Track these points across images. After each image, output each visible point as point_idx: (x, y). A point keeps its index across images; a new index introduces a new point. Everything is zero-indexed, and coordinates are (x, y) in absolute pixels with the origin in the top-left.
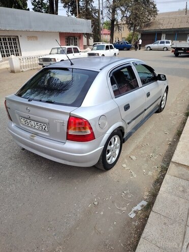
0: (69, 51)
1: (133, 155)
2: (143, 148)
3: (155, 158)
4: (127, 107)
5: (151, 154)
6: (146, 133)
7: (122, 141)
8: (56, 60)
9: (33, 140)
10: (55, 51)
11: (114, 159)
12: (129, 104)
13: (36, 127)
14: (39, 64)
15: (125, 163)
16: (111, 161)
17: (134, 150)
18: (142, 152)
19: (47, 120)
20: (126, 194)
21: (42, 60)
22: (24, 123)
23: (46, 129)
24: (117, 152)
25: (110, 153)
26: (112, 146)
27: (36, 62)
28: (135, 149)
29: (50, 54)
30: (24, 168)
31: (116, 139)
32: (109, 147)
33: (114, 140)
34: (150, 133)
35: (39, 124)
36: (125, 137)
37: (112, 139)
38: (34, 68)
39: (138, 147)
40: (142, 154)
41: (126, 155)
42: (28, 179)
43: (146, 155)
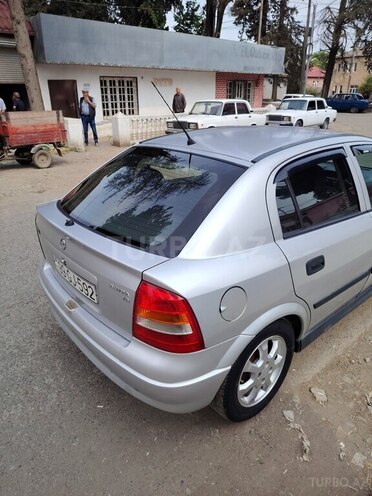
0: (228, 110)
1: (320, 386)
2: (351, 368)
4: (315, 265)
6: (368, 325)
7: (294, 346)
8: (199, 126)
9: (69, 313)
10: (202, 108)
11: (262, 395)
12: (322, 258)
13: (78, 287)
14: (167, 133)
15: (292, 407)
16: (253, 400)
17: (325, 371)
18: (347, 379)
19: (94, 279)
23: (94, 296)
24: (274, 379)
25: (250, 382)
26: (260, 363)
28: (330, 367)
29: (191, 114)
30: (58, 364)
31: (276, 345)
32: (248, 366)
33: (266, 347)
35: (82, 281)
36: (303, 336)
37: (263, 346)
39: (338, 365)
40: (344, 387)
41: (300, 382)
42: (55, 395)
43: (357, 393)
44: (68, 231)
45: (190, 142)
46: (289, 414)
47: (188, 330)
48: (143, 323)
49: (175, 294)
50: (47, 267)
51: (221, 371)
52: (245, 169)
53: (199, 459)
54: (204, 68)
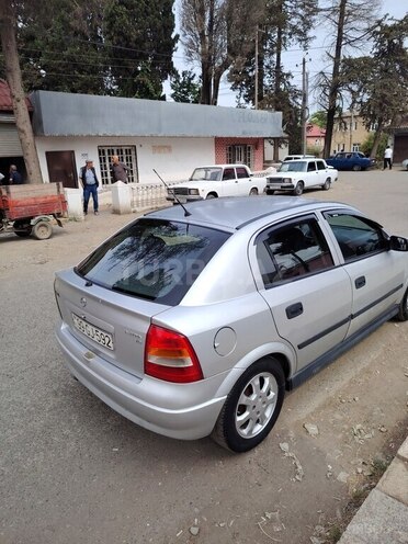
0: (228, 175)
1: (313, 422)
2: (342, 406)
3: (366, 436)
4: (294, 310)
5: (359, 426)
6: (359, 369)
7: (286, 386)
8: (200, 192)
9: (87, 363)
10: (202, 174)
11: (258, 429)
12: (300, 304)
13: (96, 338)
14: (168, 199)
15: (288, 440)
16: (250, 432)
17: (318, 410)
18: (338, 416)
19: (111, 328)
20: (271, 521)
21: (173, 192)
23: (111, 344)
24: (269, 413)
25: (246, 414)
26: (254, 397)
28: (324, 406)
29: (191, 180)
31: (267, 380)
32: (243, 399)
33: (257, 382)
34: (367, 371)
35: (100, 332)
36: (292, 376)
37: (255, 381)
39: (330, 404)
40: (334, 422)
41: (295, 420)
42: (73, 444)
43: (346, 427)
44: (88, 290)
45: (187, 214)
46: (285, 446)
47: (189, 363)
48: (153, 359)
49: (177, 333)
50: (64, 327)
51: (219, 399)
52: (231, 234)
53: (205, 485)
54: (202, 135)
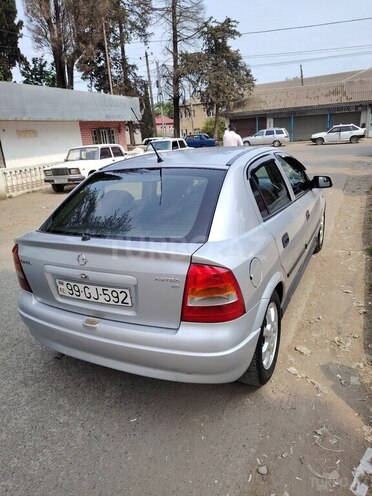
0: (105, 154)
1: (300, 344)
2: (313, 326)
3: (348, 344)
4: (286, 240)
5: (336, 339)
6: (308, 295)
7: (281, 315)
8: (81, 171)
9: (92, 330)
10: (76, 155)
11: (271, 359)
12: (287, 234)
13: (102, 299)
14: (46, 181)
15: (291, 364)
16: (268, 363)
17: (297, 334)
18: (314, 335)
19: (131, 279)
20: (324, 437)
21: (50, 173)
22: (67, 293)
23: (128, 300)
24: (275, 341)
25: (266, 344)
26: (268, 328)
27: (38, 178)
28: (299, 330)
29: (67, 161)
30: (63, 402)
31: (272, 311)
32: (264, 332)
35: (110, 290)
38: (35, 189)
40: (316, 340)
41: (286, 345)
43: (327, 341)
44: (88, 243)
45: (160, 160)
46: (293, 370)
47: (235, 298)
48: (195, 302)
51: (255, 333)
52: (226, 171)
54: (68, 118)
